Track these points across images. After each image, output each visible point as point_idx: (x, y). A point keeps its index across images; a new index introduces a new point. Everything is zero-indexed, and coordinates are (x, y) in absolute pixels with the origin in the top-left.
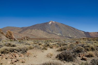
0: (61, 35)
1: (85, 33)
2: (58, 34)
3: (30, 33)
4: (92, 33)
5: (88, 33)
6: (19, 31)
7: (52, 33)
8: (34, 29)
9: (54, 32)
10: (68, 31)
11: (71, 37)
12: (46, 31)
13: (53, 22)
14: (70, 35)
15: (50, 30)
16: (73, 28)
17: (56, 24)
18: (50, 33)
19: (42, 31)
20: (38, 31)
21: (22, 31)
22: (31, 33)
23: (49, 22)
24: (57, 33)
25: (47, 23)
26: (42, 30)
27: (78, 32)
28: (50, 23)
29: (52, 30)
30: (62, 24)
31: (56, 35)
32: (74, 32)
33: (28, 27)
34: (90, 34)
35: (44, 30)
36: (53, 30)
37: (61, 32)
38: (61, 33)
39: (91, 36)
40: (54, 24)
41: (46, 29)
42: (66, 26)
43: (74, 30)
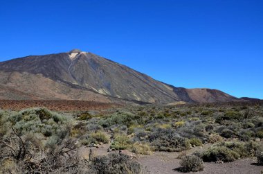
0: (108, 93)
1: (174, 91)
2: (101, 91)
3: (6, 83)
4: (194, 92)
5: (183, 89)
7: (81, 88)
8: (20, 71)
9: (87, 85)
10: (128, 81)
11: (139, 99)
12: (61, 80)
14: (136, 94)
15: (74, 78)
16: (142, 75)
17: (91, 59)
18: (74, 86)
19: (49, 80)
22: (9, 84)
23: (70, 54)
24: (98, 87)
25: (62, 56)
26: (46, 76)
27: (156, 85)
28: (73, 55)
29: (81, 76)
30: (110, 60)
31: (95, 92)
32: (145, 86)
34: (190, 95)
35: (55, 78)
36: (83, 79)
37: (110, 84)
38: (108, 88)
39: (192, 98)
40: (85, 58)
41: (60, 72)
42: (122, 68)
43: (145, 80)
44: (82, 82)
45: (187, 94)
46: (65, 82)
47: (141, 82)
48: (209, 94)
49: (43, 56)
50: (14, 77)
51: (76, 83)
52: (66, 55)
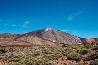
0: (56, 41)
1: (81, 40)
2: (53, 41)
4: (88, 40)
5: (84, 39)
6: (14, 38)
8: (30, 36)
10: (63, 37)
11: (66, 43)
12: (41, 38)
13: (50, 29)
14: (66, 41)
15: (46, 37)
16: (69, 34)
17: (52, 31)
19: (38, 38)
20: (33, 37)
21: (17, 38)
22: (26, 40)
23: (46, 29)
24: (53, 39)
25: (43, 30)
27: (74, 38)
28: (47, 30)
31: (51, 41)
32: (70, 38)
33: (24, 34)
34: (86, 41)
35: (40, 37)
36: (48, 37)
37: (57, 38)
38: (56, 39)
39: (87, 42)
40: (50, 30)
41: (42, 35)
42: (62, 33)
43: (70, 36)
44: (48, 38)
45: (85, 41)
46: (42, 38)
47: (68, 37)
48: (94, 40)
49: (38, 31)
50: (28, 38)
51: (46, 39)
52: (45, 30)
